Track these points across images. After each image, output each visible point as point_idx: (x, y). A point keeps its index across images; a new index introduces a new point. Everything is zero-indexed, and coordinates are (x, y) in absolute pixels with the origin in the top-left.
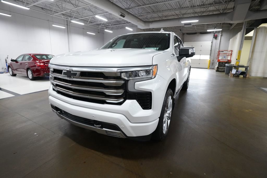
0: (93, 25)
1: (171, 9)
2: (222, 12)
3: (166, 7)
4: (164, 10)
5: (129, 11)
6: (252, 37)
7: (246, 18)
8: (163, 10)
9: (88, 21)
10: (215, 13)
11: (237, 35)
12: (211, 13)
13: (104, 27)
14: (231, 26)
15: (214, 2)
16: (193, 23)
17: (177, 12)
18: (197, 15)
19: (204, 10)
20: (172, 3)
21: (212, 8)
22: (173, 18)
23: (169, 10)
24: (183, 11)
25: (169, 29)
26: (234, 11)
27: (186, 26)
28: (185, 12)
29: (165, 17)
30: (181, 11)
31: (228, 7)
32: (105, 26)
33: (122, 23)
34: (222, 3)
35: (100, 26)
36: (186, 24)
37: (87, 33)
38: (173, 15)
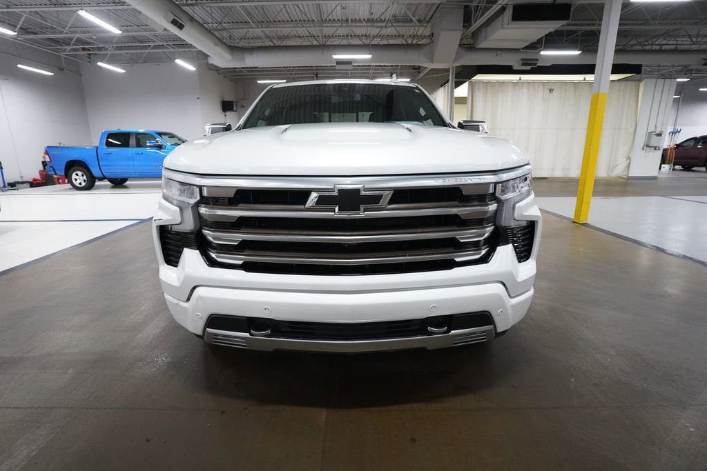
0: (34, 41)
1: (296, 21)
2: (410, 42)
3: (286, 15)
4: (279, 21)
5: (191, 12)
6: (466, 98)
7: (456, 60)
8: (275, 21)
9: (16, 27)
10: (392, 42)
11: (435, 93)
12: (385, 42)
13: (82, 53)
14: (419, 73)
15: (393, 17)
16: (356, 61)
17: (315, 31)
18: (360, 43)
19: (375, 31)
20: (303, 5)
21: (390, 31)
22: (298, 44)
23: (292, 21)
24: (328, 30)
25: (287, 71)
26: (433, 42)
27: (338, 67)
28: (332, 32)
29: (280, 38)
30: (322, 30)
31: (419, 33)
32: (84, 49)
33: (152, 45)
34: (411, 21)
35: (69, 48)
36: (339, 62)
37: (19, 66)
38: (300, 37)
